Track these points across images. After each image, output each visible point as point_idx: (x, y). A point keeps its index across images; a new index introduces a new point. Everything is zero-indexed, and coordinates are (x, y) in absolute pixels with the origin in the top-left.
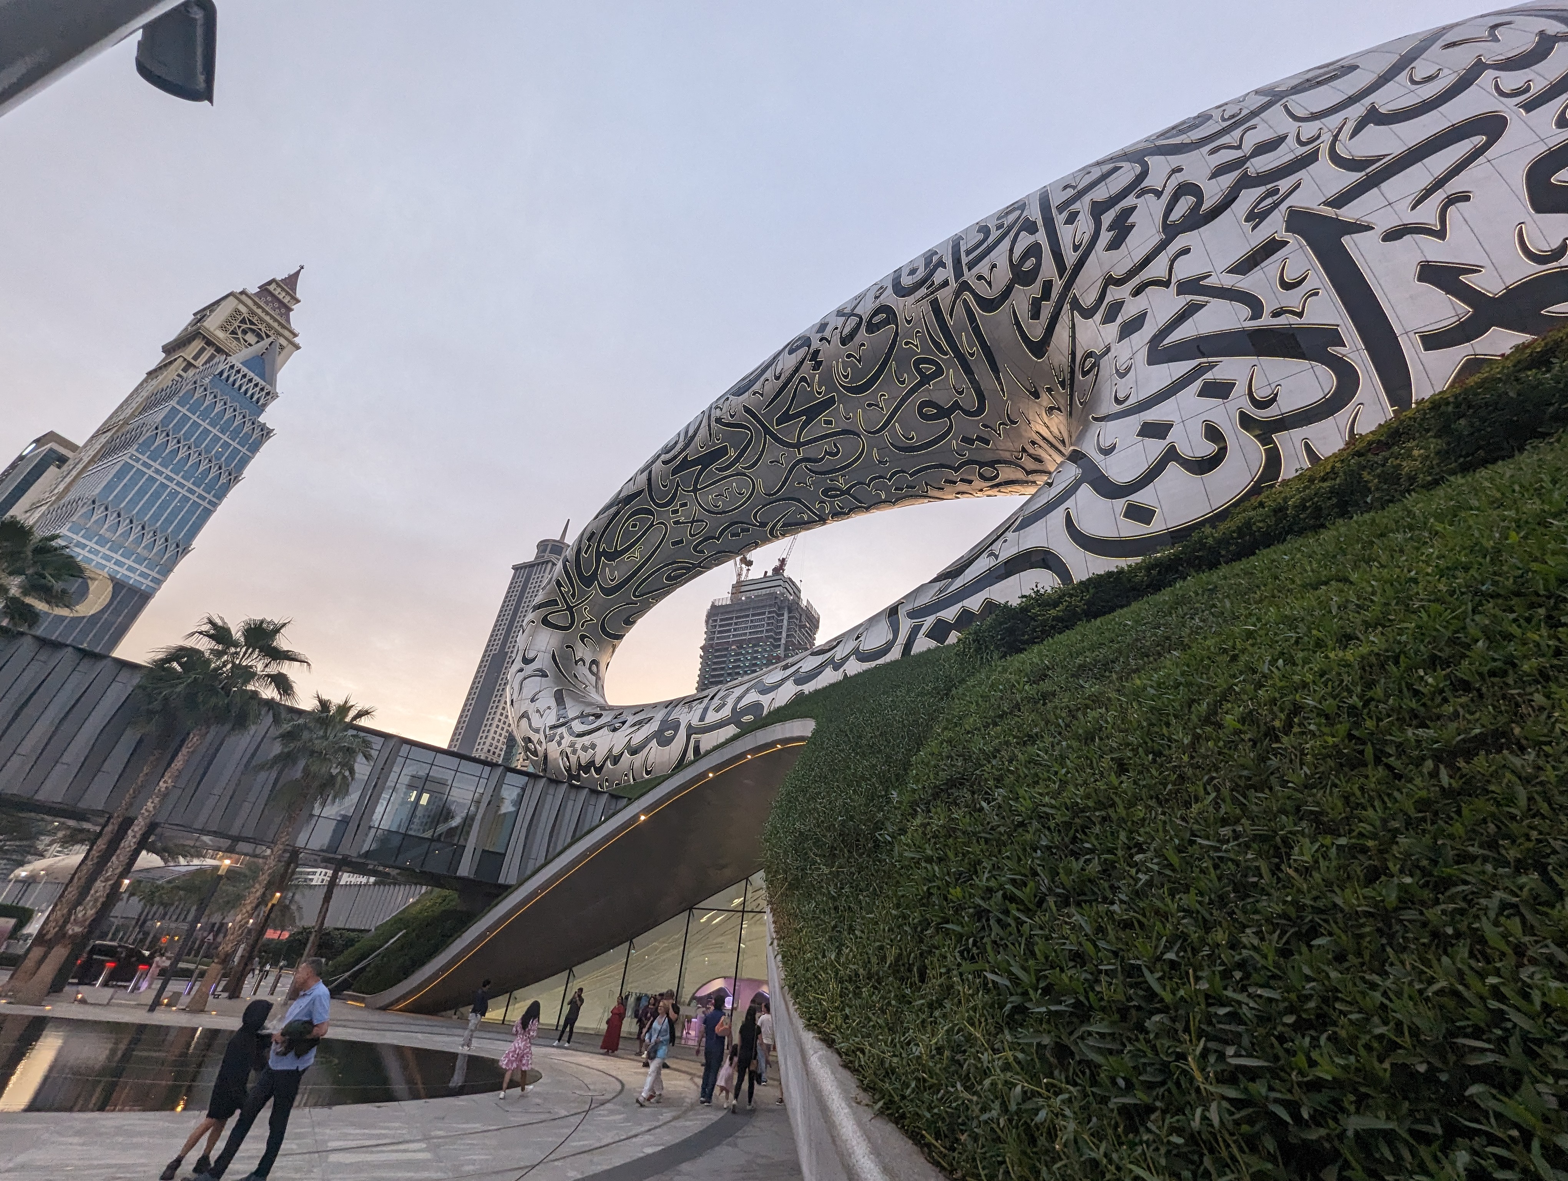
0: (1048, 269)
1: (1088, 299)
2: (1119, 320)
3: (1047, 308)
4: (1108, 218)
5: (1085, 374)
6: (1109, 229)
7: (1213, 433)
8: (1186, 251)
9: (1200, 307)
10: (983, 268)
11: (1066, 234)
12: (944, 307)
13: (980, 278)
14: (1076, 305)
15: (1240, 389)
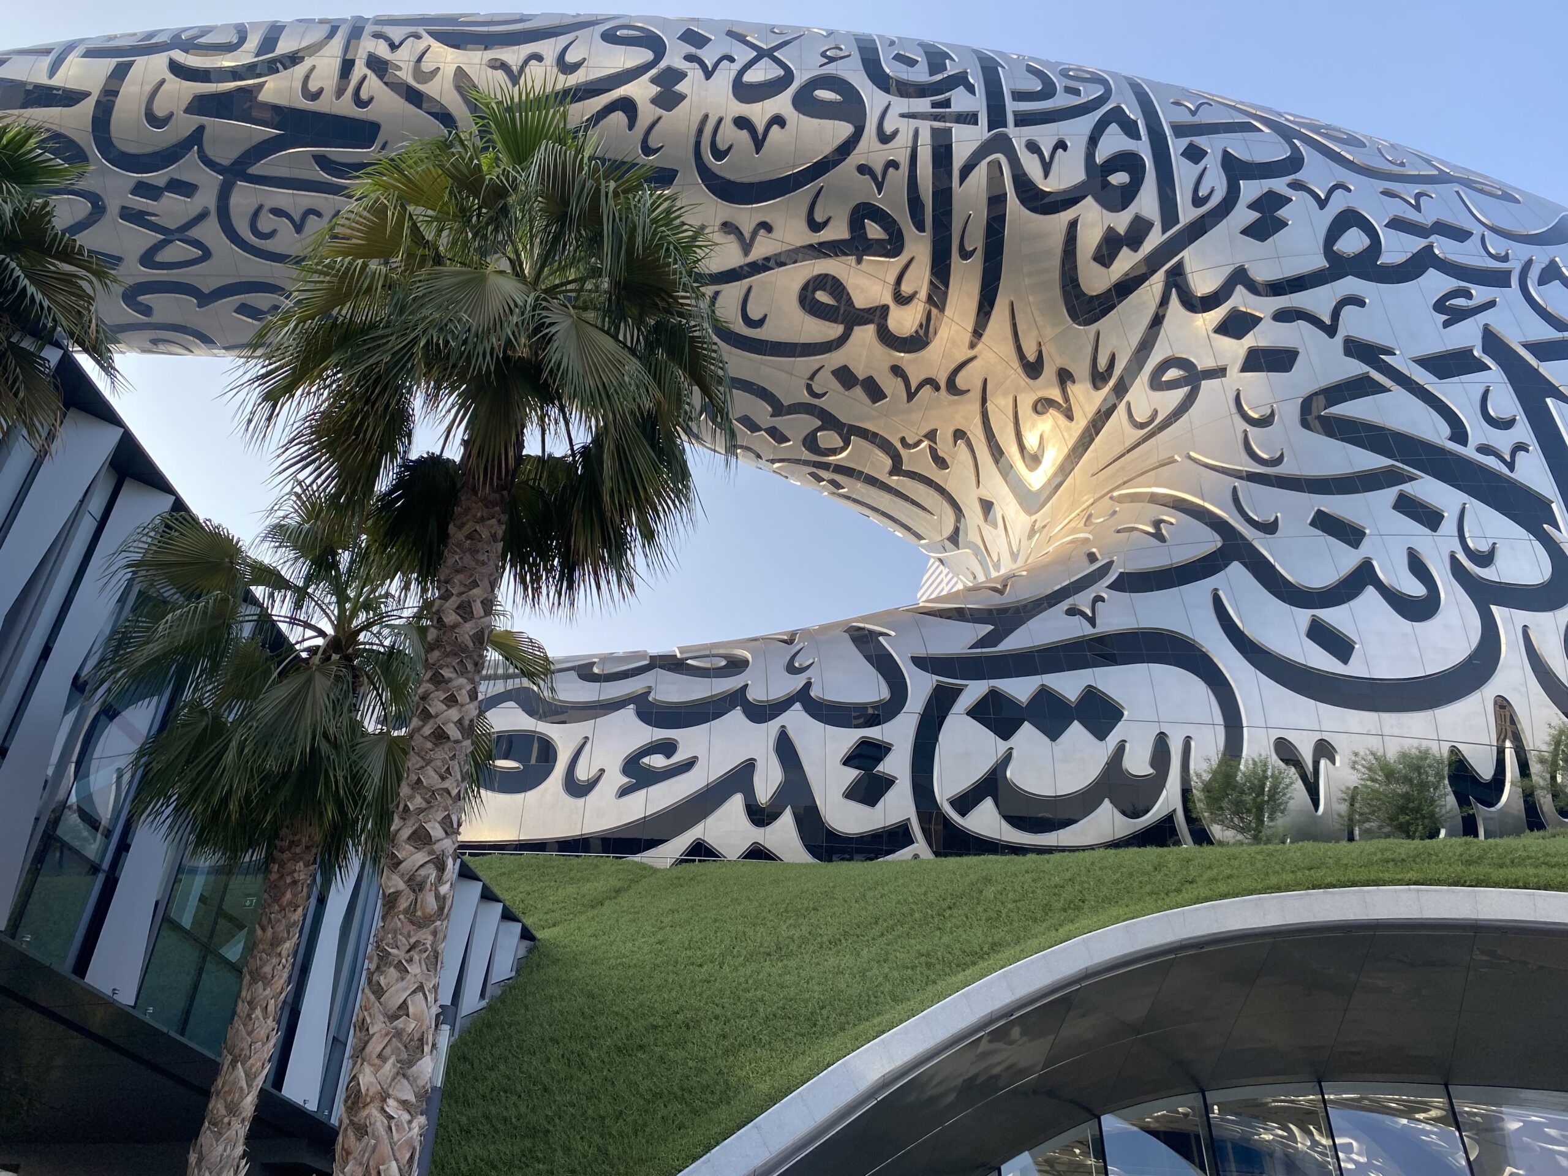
0: (1147, 203)
1: (1203, 284)
2: (1250, 341)
3: (1126, 262)
4: (1251, 190)
5: (1157, 383)
6: (1252, 206)
7: (1417, 567)
8: (1359, 302)
9: (1382, 389)
10: (1045, 135)
11: (1184, 172)
12: (961, 153)
13: (1033, 147)
14: (1177, 279)
15: (1449, 525)
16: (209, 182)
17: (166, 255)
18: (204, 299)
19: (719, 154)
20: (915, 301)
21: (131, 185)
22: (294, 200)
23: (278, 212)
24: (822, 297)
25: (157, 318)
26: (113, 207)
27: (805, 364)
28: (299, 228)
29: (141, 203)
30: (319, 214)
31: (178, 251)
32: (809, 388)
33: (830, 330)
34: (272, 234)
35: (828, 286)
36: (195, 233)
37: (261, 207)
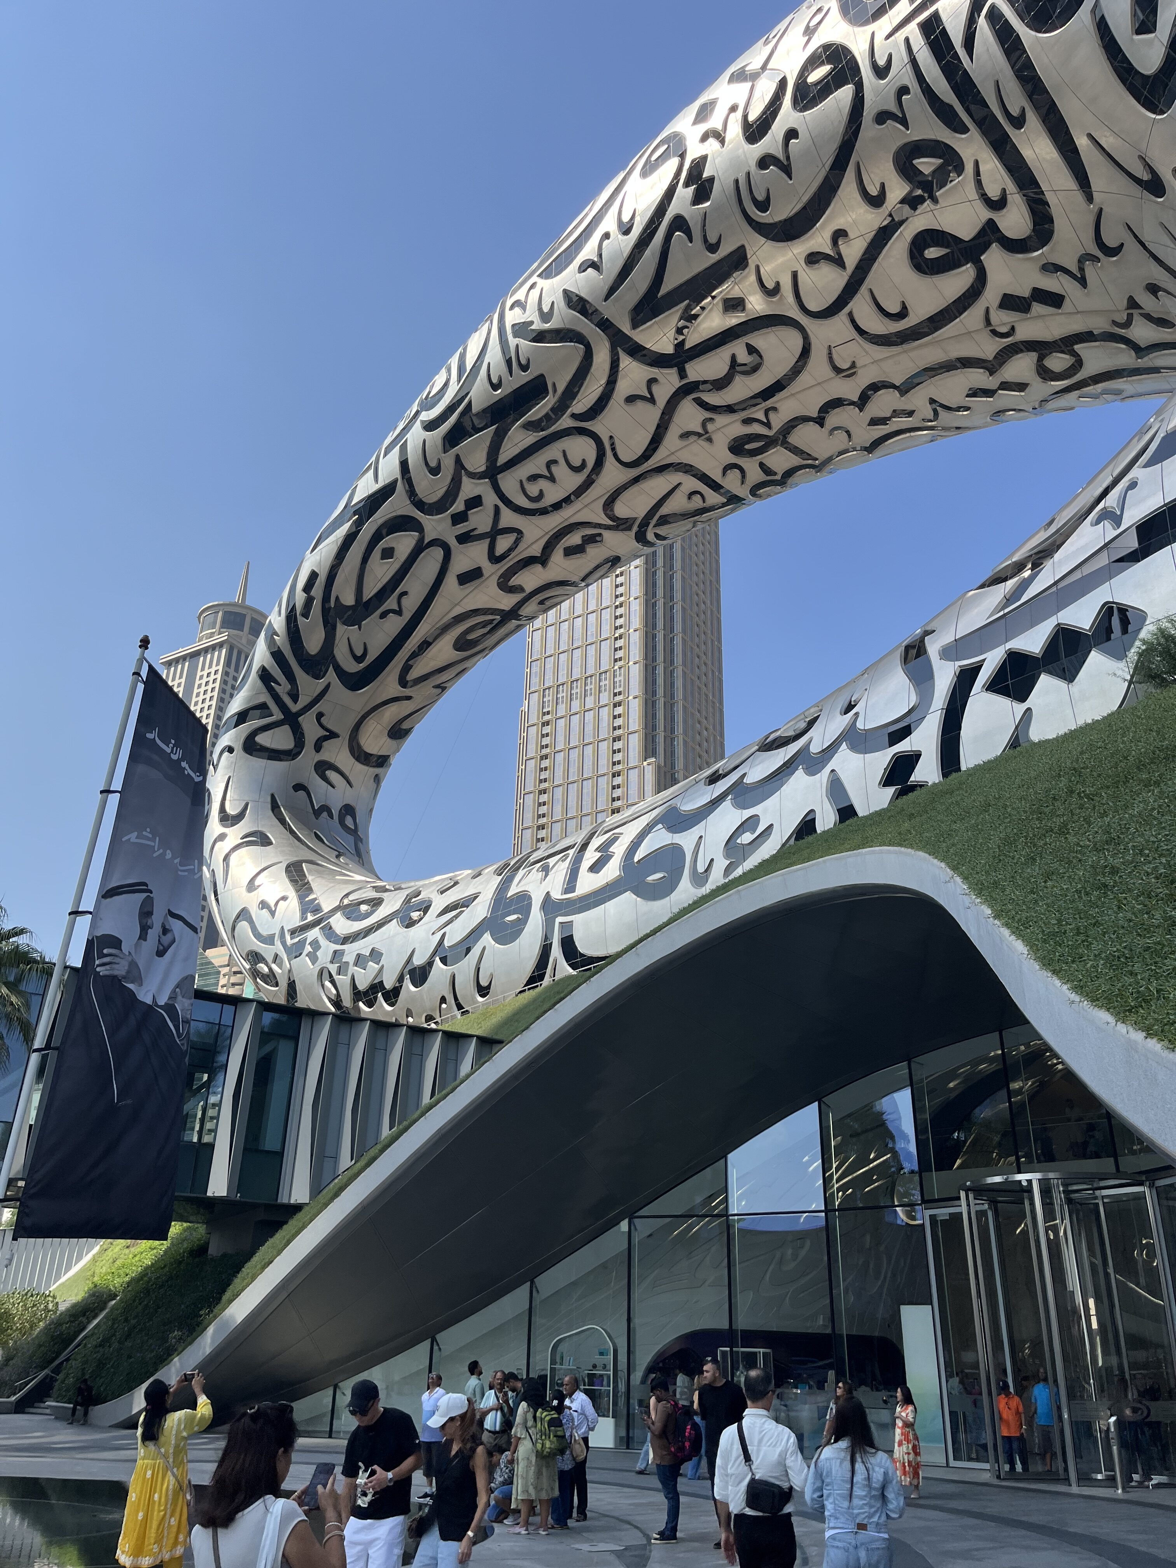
16: (483, 488)
17: (500, 549)
18: (543, 560)
19: (763, 206)
20: (1009, 197)
21: (449, 521)
22: (536, 464)
23: (534, 478)
24: (932, 253)
25: (529, 589)
26: (453, 542)
27: (972, 317)
28: (552, 479)
29: (462, 528)
30: (555, 462)
31: (503, 544)
32: (994, 333)
33: (963, 277)
34: (541, 495)
35: (929, 241)
36: (502, 524)
37: (521, 481)
